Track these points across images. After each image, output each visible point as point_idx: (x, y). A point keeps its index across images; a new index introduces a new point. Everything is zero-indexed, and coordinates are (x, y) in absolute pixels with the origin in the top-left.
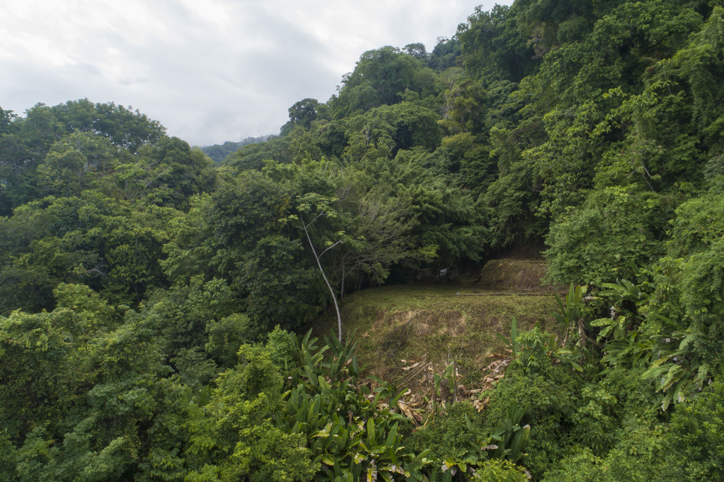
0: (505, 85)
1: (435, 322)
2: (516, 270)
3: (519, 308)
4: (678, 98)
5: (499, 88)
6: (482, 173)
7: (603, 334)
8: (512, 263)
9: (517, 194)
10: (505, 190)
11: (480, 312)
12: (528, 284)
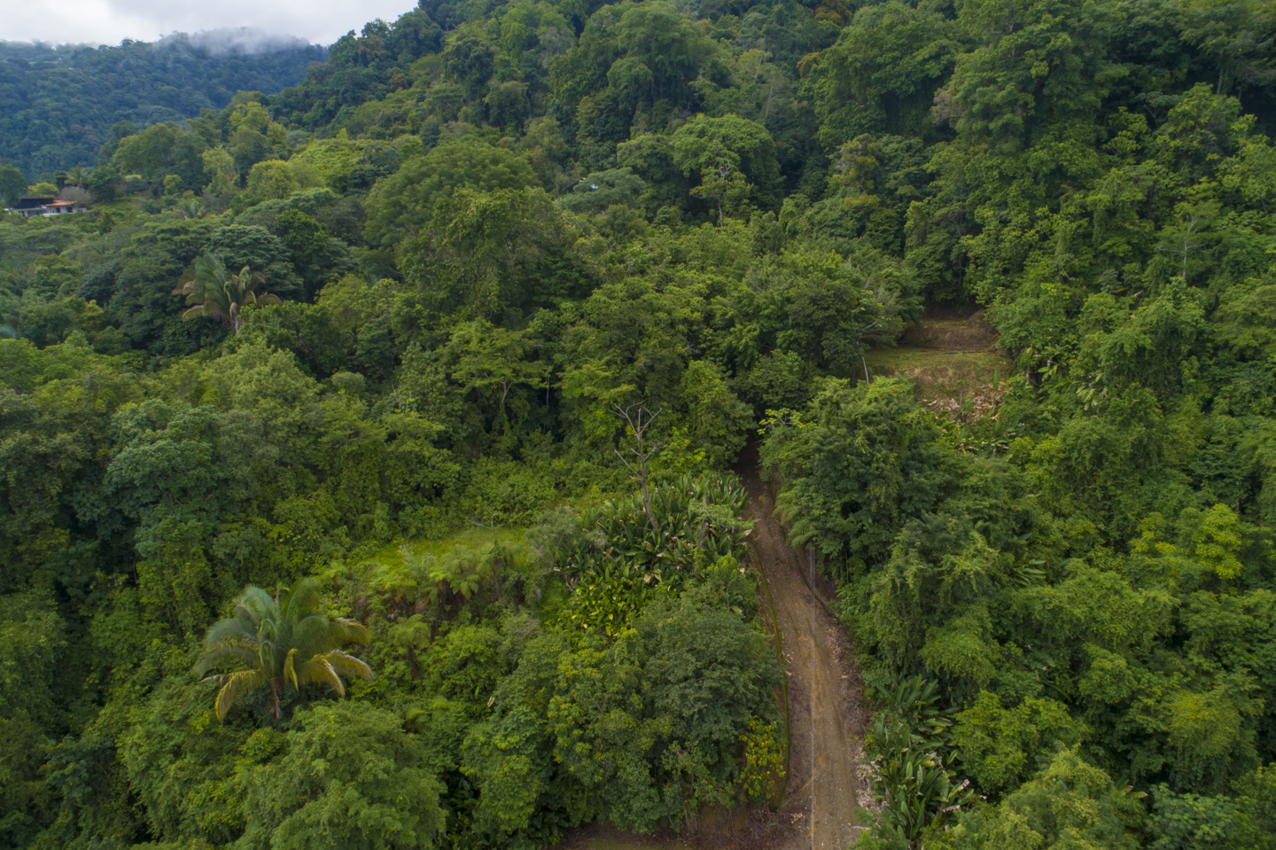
0: (900, 142)
1: (933, 375)
2: (944, 331)
3: (980, 363)
4: (1084, 222)
5: (894, 145)
6: (891, 238)
7: (1046, 376)
8: (937, 326)
9: (937, 265)
10: (924, 260)
11: (959, 366)
12: (956, 343)
